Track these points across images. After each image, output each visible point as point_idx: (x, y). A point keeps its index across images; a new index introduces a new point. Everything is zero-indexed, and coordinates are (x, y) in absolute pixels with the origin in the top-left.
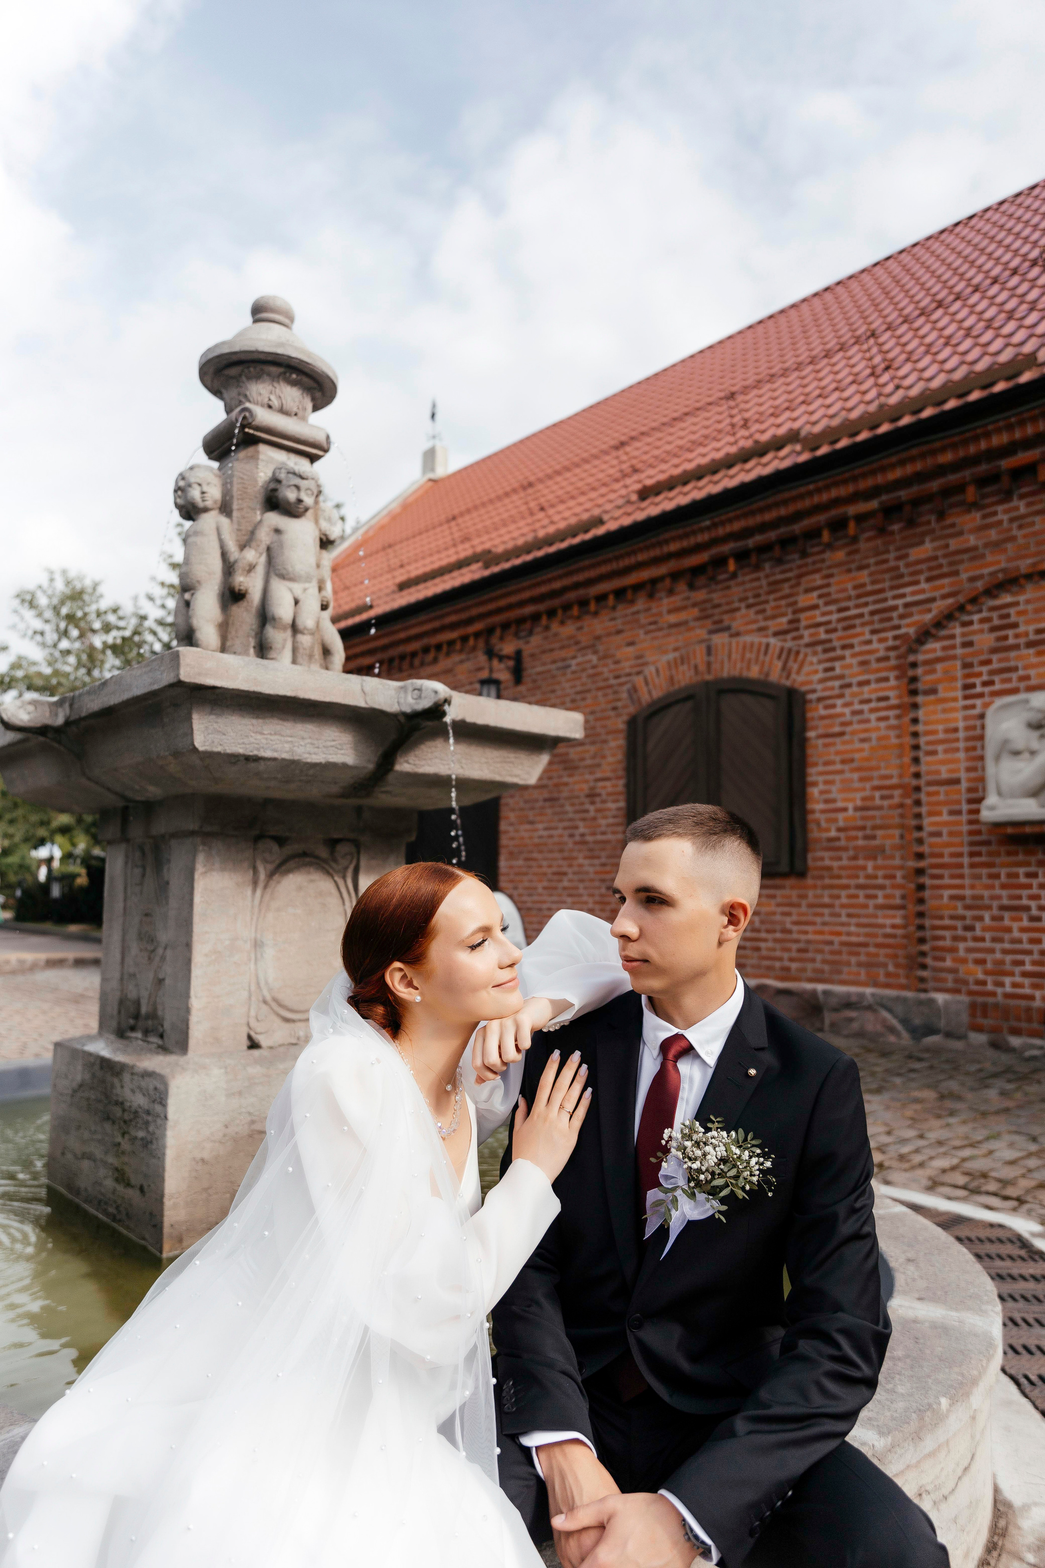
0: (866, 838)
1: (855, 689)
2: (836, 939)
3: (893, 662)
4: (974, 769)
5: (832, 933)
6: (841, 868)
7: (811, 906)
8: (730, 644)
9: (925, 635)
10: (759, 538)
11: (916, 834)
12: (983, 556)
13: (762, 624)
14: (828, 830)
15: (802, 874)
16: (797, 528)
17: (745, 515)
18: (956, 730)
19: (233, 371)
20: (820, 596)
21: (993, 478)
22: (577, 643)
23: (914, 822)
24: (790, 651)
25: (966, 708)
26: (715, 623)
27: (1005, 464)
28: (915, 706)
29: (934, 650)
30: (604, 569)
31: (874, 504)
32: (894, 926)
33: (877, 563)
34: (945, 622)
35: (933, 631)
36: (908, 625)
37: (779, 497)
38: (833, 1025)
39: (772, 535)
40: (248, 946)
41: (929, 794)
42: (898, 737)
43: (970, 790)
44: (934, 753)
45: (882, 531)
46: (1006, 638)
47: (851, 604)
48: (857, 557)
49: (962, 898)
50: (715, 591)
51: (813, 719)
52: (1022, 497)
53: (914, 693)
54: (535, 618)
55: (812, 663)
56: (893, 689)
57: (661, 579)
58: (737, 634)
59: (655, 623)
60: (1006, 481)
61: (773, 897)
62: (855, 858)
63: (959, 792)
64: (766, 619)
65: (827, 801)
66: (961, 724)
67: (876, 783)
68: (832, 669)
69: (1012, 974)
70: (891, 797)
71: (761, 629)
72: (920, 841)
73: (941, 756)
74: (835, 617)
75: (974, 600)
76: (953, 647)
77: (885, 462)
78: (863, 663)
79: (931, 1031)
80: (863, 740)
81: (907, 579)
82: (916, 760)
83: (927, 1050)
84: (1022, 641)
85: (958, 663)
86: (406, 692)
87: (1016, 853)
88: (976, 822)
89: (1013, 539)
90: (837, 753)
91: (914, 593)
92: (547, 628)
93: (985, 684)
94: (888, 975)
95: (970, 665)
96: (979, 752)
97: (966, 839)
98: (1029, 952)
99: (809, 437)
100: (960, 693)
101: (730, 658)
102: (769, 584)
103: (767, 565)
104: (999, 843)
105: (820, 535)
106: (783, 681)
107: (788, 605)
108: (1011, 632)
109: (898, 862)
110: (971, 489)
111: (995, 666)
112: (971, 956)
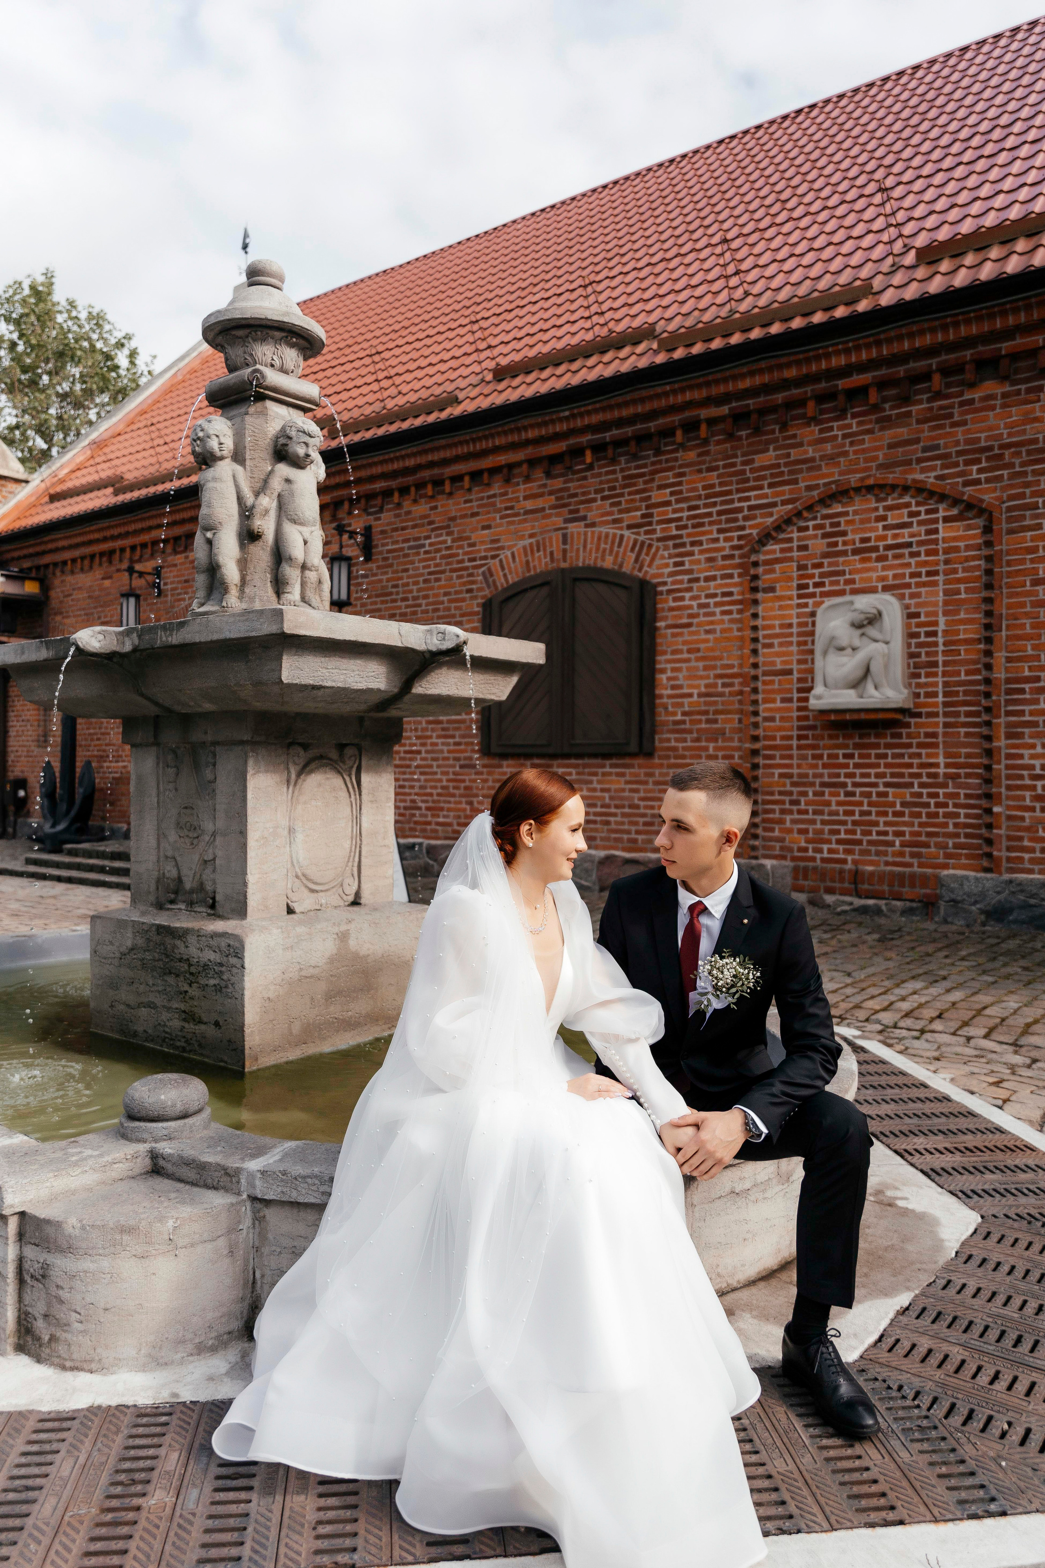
0: (708, 721)
1: (702, 583)
3: (737, 561)
4: (805, 661)
6: (684, 749)
7: (657, 783)
8: (586, 534)
9: (766, 537)
10: (615, 433)
11: (753, 719)
12: (819, 468)
13: (617, 516)
14: (674, 714)
15: (650, 755)
16: (653, 426)
17: (603, 409)
18: (790, 626)
21: (831, 396)
22: (431, 523)
23: (751, 709)
24: (643, 543)
25: (799, 606)
26: (571, 512)
27: (841, 384)
28: (756, 602)
29: (774, 552)
30: (460, 450)
31: (725, 410)
33: (725, 467)
34: (784, 526)
35: (774, 534)
36: (751, 527)
37: (636, 395)
39: (629, 430)
40: (286, 832)
41: (765, 683)
42: (739, 630)
43: (800, 680)
44: (771, 646)
45: (730, 436)
46: (836, 544)
47: (701, 503)
48: (708, 458)
49: (791, 776)
50: (572, 480)
51: (663, 609)
52: (854, 416)
53: (755, 590)
54: (387, 494)
55: (663, 557)
56: (736, 586)
57: (519, 464)
58: (593, 525)
59: (512, 508)
60: (841, 398)
61: (623, 775)
62: (698, 740)
63: (791, 682)
64: (621, 512)
65: (673, 687)
66: (795, 621)
67: (719, 671)
68: (682, 564)
69: (829, 842)
70: (731, 685)
71: (615, 521)
72: (756, 725)
73: (776, 649)
74: (686, 514)
75: (810, 508)
76: (790, 550)
77: (736, 371)
78: (710, 560)
80: (708, 632)
81: (752, 483)
82: (755, 652)
84: (849, 547)
85: (795, 564)
86: (432, 634)
87: (837, 737)
88: (806, 709)
89: (845, 454)
90: (685, 643)
91: (757, 497)
92: (399, 505)
93: (816, 585)
95: (804, 567)
96: (809, 647)
97: (796, 724)
98: (844, 823)
99: (665, 335)
100: (795, 593)
101: (585, 547)
102: (625, 478)
103: (623, 459)
104: (824, 728)
105: (673, 434)
106: (636, 573)
107: (642, 500)
108: (840, 539)
109: (736, 744)
110: (811, 404)
111: (826, 569)
112: (796, 827)
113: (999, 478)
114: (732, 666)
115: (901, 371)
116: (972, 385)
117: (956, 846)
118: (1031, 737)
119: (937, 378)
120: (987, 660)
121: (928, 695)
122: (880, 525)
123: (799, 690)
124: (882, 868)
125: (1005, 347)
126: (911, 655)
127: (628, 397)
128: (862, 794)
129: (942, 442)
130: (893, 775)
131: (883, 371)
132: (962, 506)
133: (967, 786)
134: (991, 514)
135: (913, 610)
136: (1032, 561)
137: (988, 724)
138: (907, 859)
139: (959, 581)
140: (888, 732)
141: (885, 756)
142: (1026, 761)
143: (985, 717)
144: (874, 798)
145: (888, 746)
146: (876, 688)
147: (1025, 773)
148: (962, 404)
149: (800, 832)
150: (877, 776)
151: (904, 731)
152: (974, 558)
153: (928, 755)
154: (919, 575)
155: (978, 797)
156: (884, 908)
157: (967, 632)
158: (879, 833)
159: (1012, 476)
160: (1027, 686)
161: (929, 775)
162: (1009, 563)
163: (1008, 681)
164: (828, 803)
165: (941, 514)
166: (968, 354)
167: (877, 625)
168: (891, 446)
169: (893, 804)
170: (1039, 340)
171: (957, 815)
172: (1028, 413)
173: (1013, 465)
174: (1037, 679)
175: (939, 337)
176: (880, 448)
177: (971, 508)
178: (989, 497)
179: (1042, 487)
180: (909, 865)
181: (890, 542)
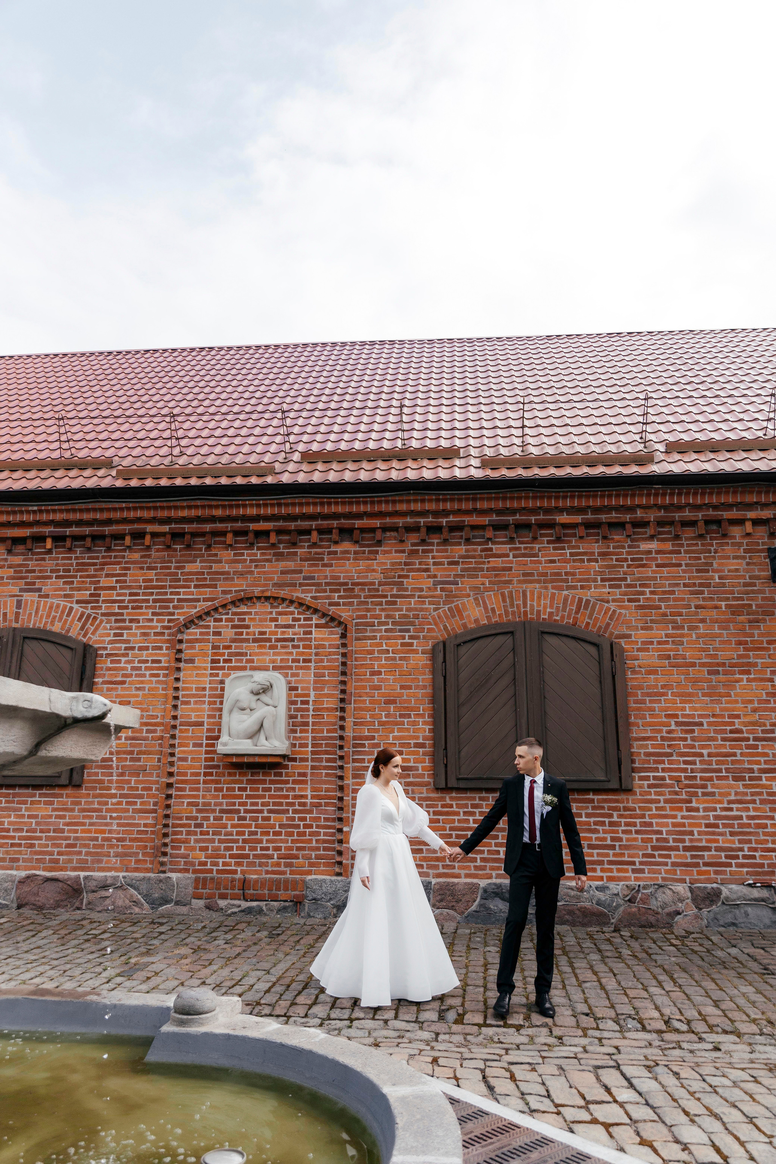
0: (132, 760)
1: (136, 651)
2: (100, 836)
3: (166, 637)
5: (96, 831)
6: (111, 781)
7: (84, 810)
8: (39, 603)
9: (189, 623)
10: (75, 530)
11: (170, 759)
12: (233, 579)
13: (68, 592)
15: (79, 786)
16: (107, 530)
17: (68, 511)
18: (204, 689)
20: (117, 581)
21: (244, 533)
23: (169, 751)
24: (89, 616)
25: (211, 675)
26: (27, 584)
28: (179, 669)
29: (196, 634)
31: (166, 528)
32: (145, 825)
33: (162, 568)
34: (204, 617)
35: (196, 621)
36: (178, 614)
37: (97, 505)
38: (89, 903)
39: (87, 530)
41: (181, 731)
42: (163, 689)
43: (208, 730)
44: (188, 703)
45: (168, 547)
46: (241, 634)
47: (141, 591)
48: (149, 560)
49: (197, 804)
50: (31, 559)
51: (102, 669)
52: (259, 549)
53: (179, 660)
55: (105, 628)
56: (165, 656)
58: (47, 596)
60: (251, 536)
61: (52, 803)
62: (122, 774)
63: (201, 731)
64: (72, 589)
66: (208, 686)
68: (121, 635)
69: (224, 856)
70: (155, 731)
71: (66, 596)
72: (172, 764)
73: (192, 706)
74: (127, 598)
75: (224, 606)
76: (208, 634)
77: (178, 504)
78: (144, 634)
79: (166, 901)
80: (138, 689)
81: (181, 583)
82: (175, 707)
83: (162, 916)
84: (251, 637)
85: (211, 644)
86: (77, 701)
87: (235, 775)
88: (215, 752)
89: (252, 572)
91: (185, 593)
93: (225, 661)
94: (137, 861)
95: (218, 647)
96: (218, 706)
97: (203, 763)
98: (236, 841)
99: (120, 468)
100: (209, 665)
101: (37, 612)
102: (78, 564)
103: (78, 550)
104: (225, 767)
105: (124, 539)
106: (80, 638)
107: (91, 583)
108: (245, 631)
109: (155, 778)
110: (230, 536)
111: (233, 651)
112: (198, 845)
113: (351, 604)
114: (157, 717)
115: (292, 525)
116: (336, 543)
117: (317, 857)
119: (315, 534)
120: (342, 723)
121: (301, 745)
122: (273, 624)
123: (208, 738)
124: (264, 876)
125: (358, 523)
126: (291, 717)
127: (90, 506)
128: (251, 819)
129: (316, 575)
130: (274, 804)
131: (281, 523)
132: (328, 618)
134: (346, 625)
135: (293, 685)
136: (371, 659)
137: (341, 767)
138: (282, 868)
139: (324, 668)
140: (273, 771)
141: (269, 789)
143: (340, 763)
144: (260, 822)
145: (272, 782)
146: (266, 739)
148: (329, 553)
149: (202, 849)
150: (263, 804)
151: (284, 771)
152: (334, 653)
153: (300, 789)
154: (298, 661)
155: (333, 820)
156: (264, 908)
157: (330, 703)
158: (262, 849)
159: (360, 603)
160: (366, 742)
161: (300, 804)
162: (356, 659)
163: (355, 738)
164: (225, 826)
165: (314, 622)
166: (335, 523)
167: (269, 693)
168: (282, 573)
169: (273, 826)
170: (377, 523)
171: (319, 834)
172: (369, 565)
173: (360, 597)
174: (373, 738)
175: (318, 509)
176: (275, 573)
177: (333, 620)
178: (345, 615)
179: (377, 612)
180: (284, 873)
181: (279, 636)
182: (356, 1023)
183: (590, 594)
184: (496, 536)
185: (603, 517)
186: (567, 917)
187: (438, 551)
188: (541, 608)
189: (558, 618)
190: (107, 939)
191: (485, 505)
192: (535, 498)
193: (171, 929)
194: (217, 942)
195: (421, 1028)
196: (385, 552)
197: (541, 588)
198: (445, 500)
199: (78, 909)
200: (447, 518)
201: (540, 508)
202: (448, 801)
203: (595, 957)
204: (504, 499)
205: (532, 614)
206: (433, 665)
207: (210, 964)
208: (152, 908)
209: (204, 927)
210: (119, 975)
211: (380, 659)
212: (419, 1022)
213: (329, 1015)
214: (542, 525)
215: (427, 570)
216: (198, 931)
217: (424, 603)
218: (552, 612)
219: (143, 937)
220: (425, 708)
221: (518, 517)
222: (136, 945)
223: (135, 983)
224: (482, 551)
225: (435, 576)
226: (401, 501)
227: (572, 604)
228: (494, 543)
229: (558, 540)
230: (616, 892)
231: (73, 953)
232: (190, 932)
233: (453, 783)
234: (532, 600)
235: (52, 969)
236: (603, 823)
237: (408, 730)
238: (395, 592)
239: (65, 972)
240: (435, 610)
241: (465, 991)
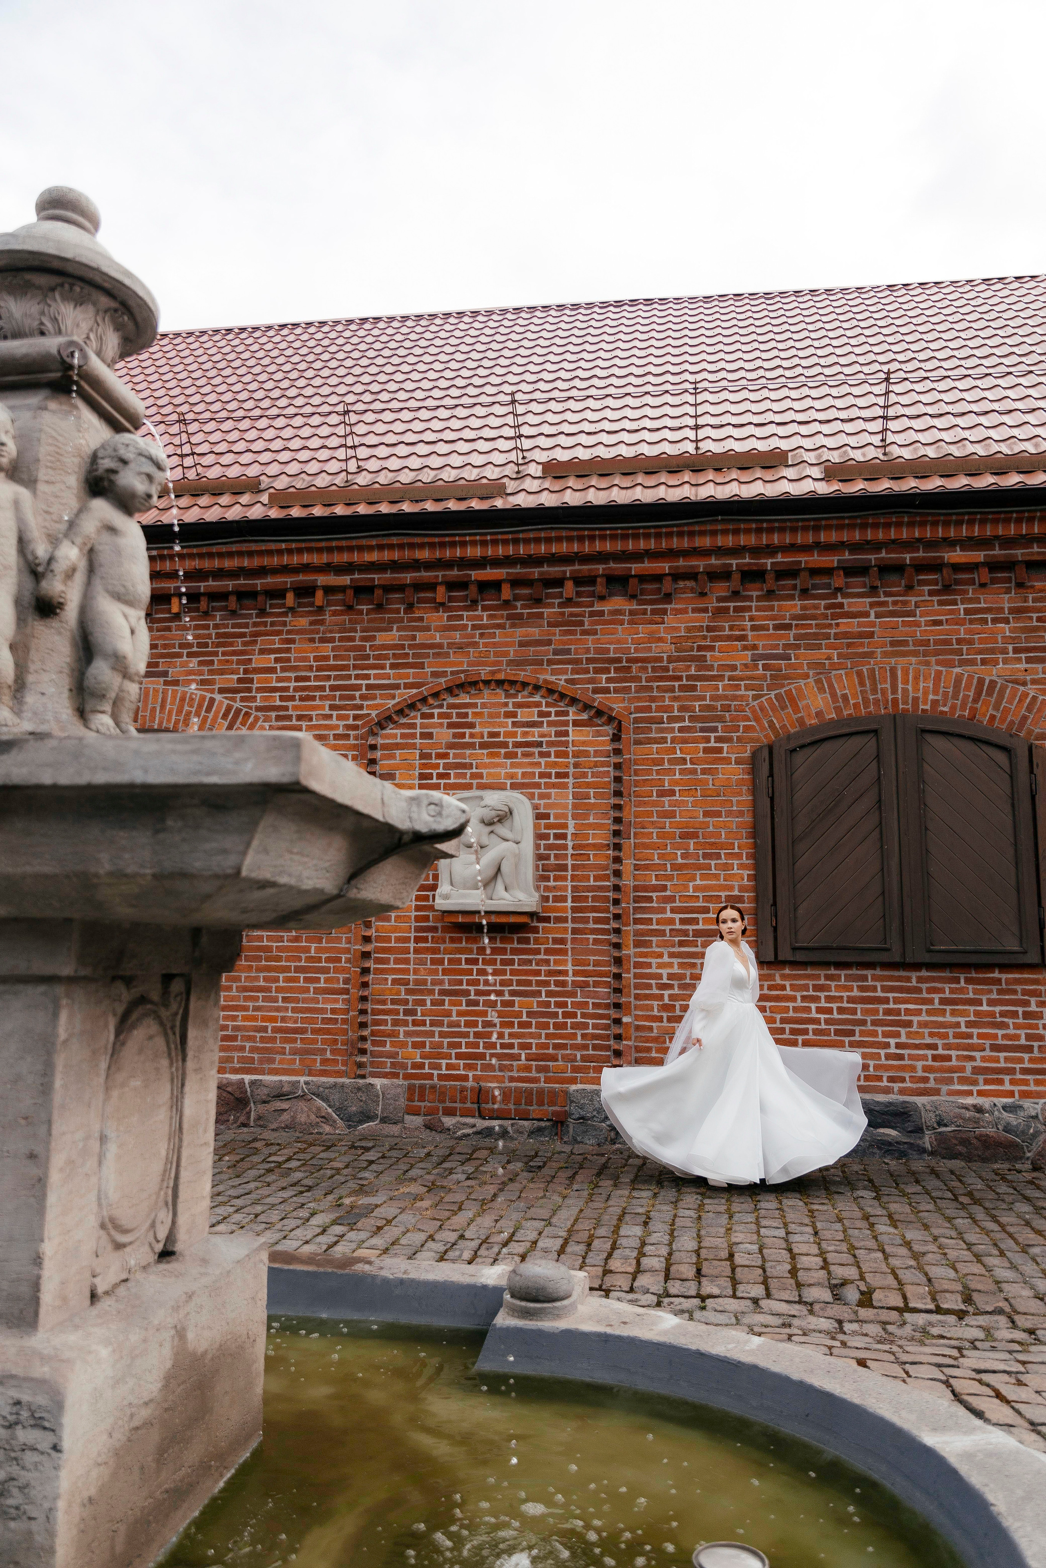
2: (270, 1025)
3: (352, 741)
5: (264, 1019)
7: (245, 989)
8: (165, 692)
9: (386, 720)
10: (211, 584)
12: (447, 655)
13: (206, 677)
16: (259, 583)
17: (201, 556)
19: (42, 280)
20: (277, 660)
21: (461, 585)
24: (238, 711)
27: (475, 575)
29: (395, 736)
31: (346, 580)
32: (333, 1011)
33: (341, 639)
34: (407, 711)
35: (395, 717)
36: (369, 707)
37: (244, 547)
38: (259, 1118)
39: (230, 584)
45: (350, 609)
46: (463, 735)
47: (312, 674)
48: (322, 628)
49: (406, 982)
52: (484, 608)
55: (262, 728)
58: (176, 683)
60: (473, 589)
64: (211, 672)
69: (448, 1056)
71: (203, 682)
74: (293, 684)
75: (436, 695)
76: (413, 736)
77: (364, 542)
79: (368, 1117)
81: (371, 661)
83: (366, 1138)
84: (477, 740)
85: (418, 752)
86: (419, 805)
87: (460, 940)
88: (432, 908)
91: (376, 677)
93: (440, 776)
94: (324, 1061)
95: (428, 756)
97: (413, 924)
98: (466, 1035)
99: (272, 490)
101: (163, 707)
102: (218, 636)
103: (218, 614)
104: (445, 929)
105: (284, 597)
107: (239, 662)
108: (467, 731)
109: (344, 945)
110: (441, 590)
111: (451, 761)
112: (410, 1040)
113: (627, 690)
115: (535, 572)
116: (602, 598)
117: (584, 1059)
118: (658, 946)
119: (569, 585)
120: (616, 866)
121: (557, 899)
122: (510, 721)
124: (507, 1084)
125: (635, 568)
126: (540, 857)
127: (234, 548)
128: (486, 1003)
129: (573, 647)
130: (519, 983)
131: (518, 570)
132: (593, 712)
133: (595, 995)
134: (620, 722)
135: (542, 811)
136: (658, 772)
137: (617, 931)
138: (534, 1074)
139: (588, 785)
140: (515, 936)
141: (511, 962)
142: (654, 970)
143: (614, 924)
144: (499, 1008)
145: (514, 951)
146: (506, 889)
147: (653, 982)
148: (592, 614)
149: (415, 1045)
150: (503, 983)
151: (531, 936)
152: (603, 764)
153: (556, 962)
154: (549, 776)
155: (607, 1007)
156: (510, 1129)
157: (599, 837)
158: (503, 1046)
159: (640, 689)
160: (654, 895)
161: (557, 984)
162: (636, 773)
163: (636, 888)
164: (448, 1014)
165: (571, 717)
166: (600, 568)
167: (507, 823)
168: (522, 644)
169: (519, 1015)
170: (665, 567)
171: (585, 1026)
172: (653, 632)
173: (639, 679)
174: (664, 888)
175: (576, 547)
176: (511, 644)
177: (600, 714)
178: (617, 704)
179: (667, 703)
180: (536, 1080)
181: (519, 739)
182: (709, 1302)
183: (996, 672)
184: (848, 586)
185: (1019, 553)
186: (960, 1148)
187: (758, 609)
188: (920, 694)
189: (946, 709)
190: (297, 1169)
191: (834, 537)
192: (911, 525)
193: (383, 1157)
194: (454, 1176)
195: (811, 1312)
196: (677, 612)
197: (920, 663)
198: (771, 530)
199: (245, 1125)
200: (773, 557)
201: (919, 540)
202: (779, 981)
203: (1024, 1208)
204: (864, 527)
205: (905, 703)
206: (753, 781)
207: (460, 1209)
208: (349, 1127)
209: (428, 1154)
210: (335, 1222)
211: (672, 772)
212: (806, 1303)
213: (666, 1289)
214: (921, 567)
215: (743, 638)
216: (421, 1160)
217: (738, 687)
218: (937, 701)
219: (347, 1167)
220: (742, 845)
221: (883, 554)
222: (340, 1178)
223: (363, 1235)
224: (826, 608)
225: (755, 647)
226: (702, 533)
227: (968, 688)
228: (846, 595)
229: (947, 589)
230: (1033, 1114)
231: (257, 1188)
232: (412, 1161)
233: (785, 954)
234: (906, 682)
235: (236, 1211)
236: (1015, 1014)
237: (716, 877)
238: (693, 672)
239: (257, 1216)
240: (756, 697)
241: (855, 1256)
